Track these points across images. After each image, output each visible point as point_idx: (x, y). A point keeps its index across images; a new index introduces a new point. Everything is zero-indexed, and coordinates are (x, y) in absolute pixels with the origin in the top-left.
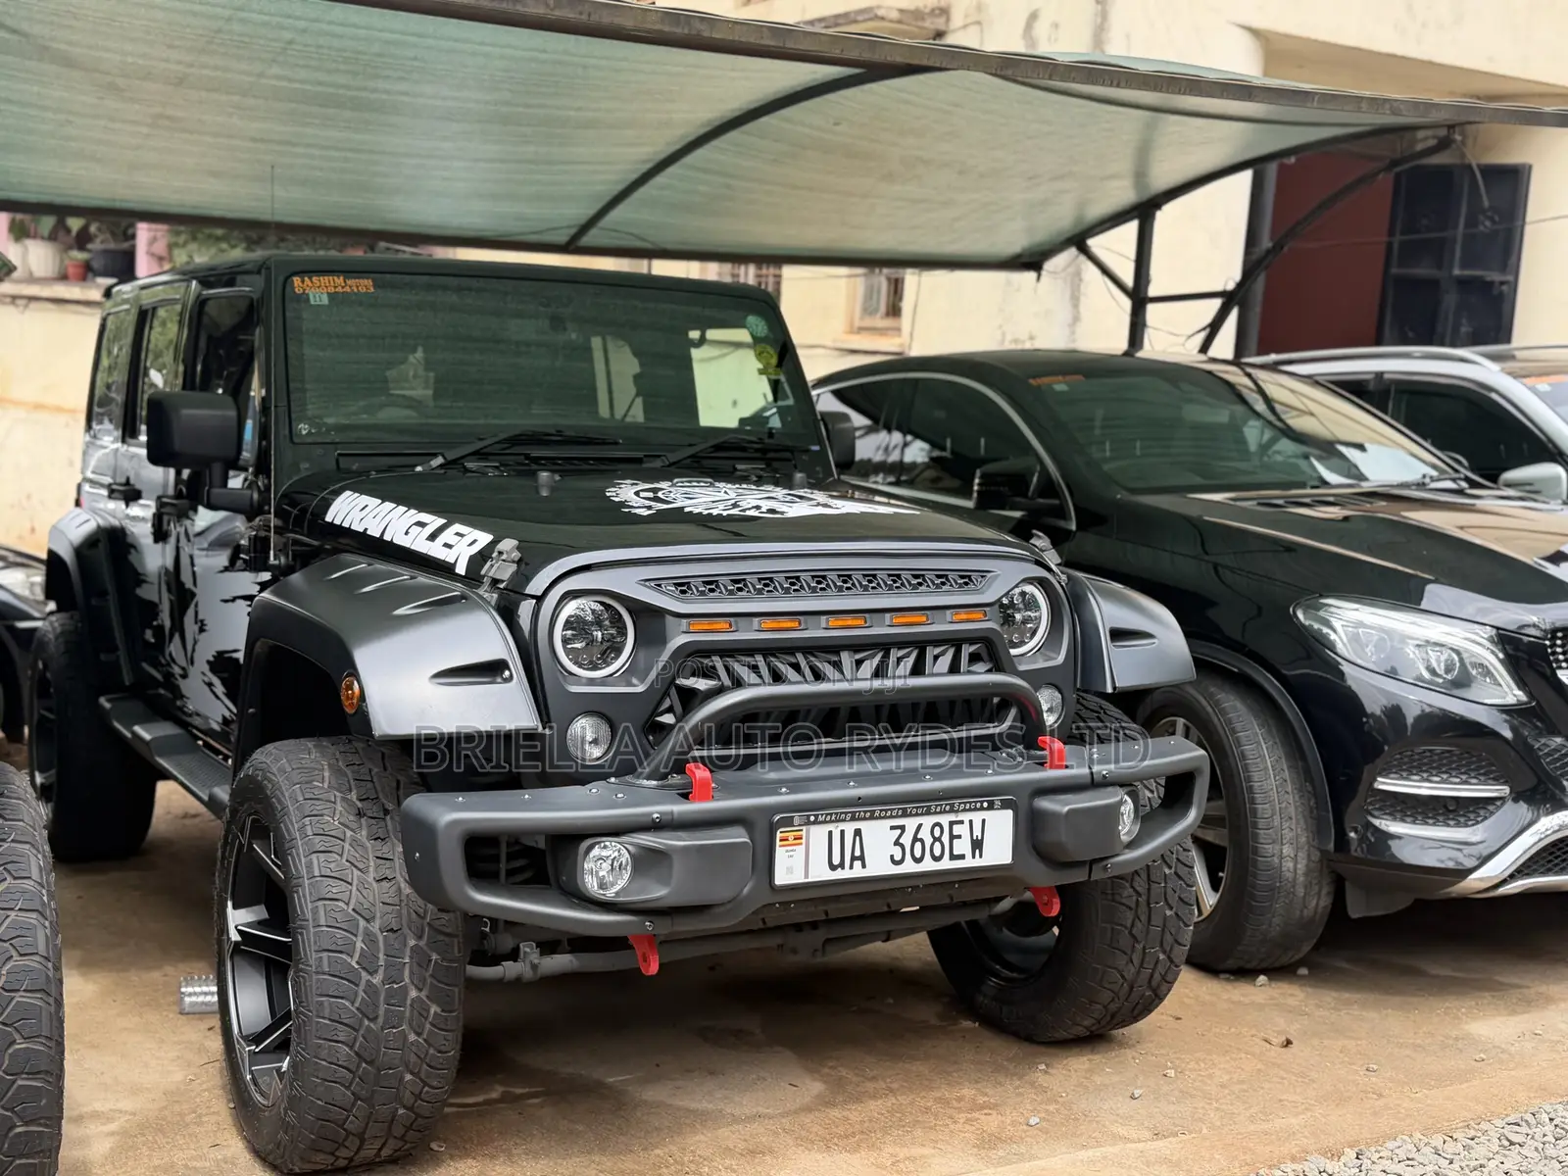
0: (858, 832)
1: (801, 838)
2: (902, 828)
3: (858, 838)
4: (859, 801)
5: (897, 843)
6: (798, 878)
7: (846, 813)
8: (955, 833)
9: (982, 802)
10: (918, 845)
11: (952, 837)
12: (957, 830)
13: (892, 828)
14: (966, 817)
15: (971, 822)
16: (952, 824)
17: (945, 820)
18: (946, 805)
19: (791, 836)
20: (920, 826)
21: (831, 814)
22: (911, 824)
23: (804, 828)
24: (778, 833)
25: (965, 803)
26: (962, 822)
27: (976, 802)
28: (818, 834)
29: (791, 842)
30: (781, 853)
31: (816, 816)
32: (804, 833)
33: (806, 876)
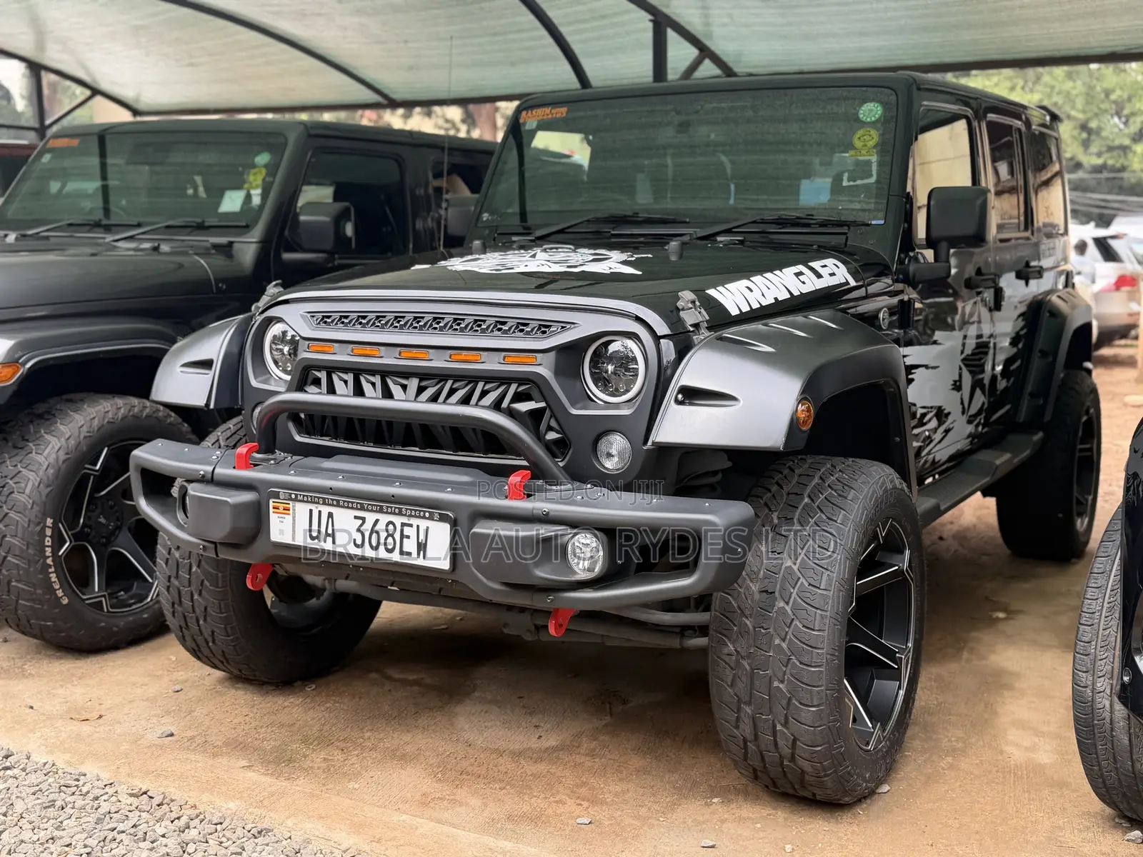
0: (330, 515)
1: (289, 510)
2: (363, 519)
3: (330, 520)
4: (331, 491)
5: (359, 530)
6: (286, 539)
7: (319, 498)
8: (405, 533)
9: (425, 512)
10: (374, 536)
11: (402, 536)
12: (407, 531)
13: (356, 517)
14: (414, 522)
15: (418, 526)
16: (403, 525)
17: (398, 520)
18: (395, 508)
19: (282, 506)
20: (377, 521)
21: (307, 496)
22: (371, 517)
23: (291, 502)
24: (271, 501)
25: (411, 510)
26: (411, 525)
27: (420, 511)
28: (302, 509)
29: (281, 510)
30: (274, 518)
31: (296, 495)
32: (291, 506)
33: (294, 539)
